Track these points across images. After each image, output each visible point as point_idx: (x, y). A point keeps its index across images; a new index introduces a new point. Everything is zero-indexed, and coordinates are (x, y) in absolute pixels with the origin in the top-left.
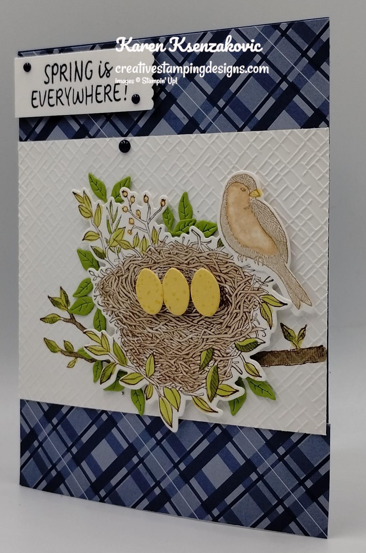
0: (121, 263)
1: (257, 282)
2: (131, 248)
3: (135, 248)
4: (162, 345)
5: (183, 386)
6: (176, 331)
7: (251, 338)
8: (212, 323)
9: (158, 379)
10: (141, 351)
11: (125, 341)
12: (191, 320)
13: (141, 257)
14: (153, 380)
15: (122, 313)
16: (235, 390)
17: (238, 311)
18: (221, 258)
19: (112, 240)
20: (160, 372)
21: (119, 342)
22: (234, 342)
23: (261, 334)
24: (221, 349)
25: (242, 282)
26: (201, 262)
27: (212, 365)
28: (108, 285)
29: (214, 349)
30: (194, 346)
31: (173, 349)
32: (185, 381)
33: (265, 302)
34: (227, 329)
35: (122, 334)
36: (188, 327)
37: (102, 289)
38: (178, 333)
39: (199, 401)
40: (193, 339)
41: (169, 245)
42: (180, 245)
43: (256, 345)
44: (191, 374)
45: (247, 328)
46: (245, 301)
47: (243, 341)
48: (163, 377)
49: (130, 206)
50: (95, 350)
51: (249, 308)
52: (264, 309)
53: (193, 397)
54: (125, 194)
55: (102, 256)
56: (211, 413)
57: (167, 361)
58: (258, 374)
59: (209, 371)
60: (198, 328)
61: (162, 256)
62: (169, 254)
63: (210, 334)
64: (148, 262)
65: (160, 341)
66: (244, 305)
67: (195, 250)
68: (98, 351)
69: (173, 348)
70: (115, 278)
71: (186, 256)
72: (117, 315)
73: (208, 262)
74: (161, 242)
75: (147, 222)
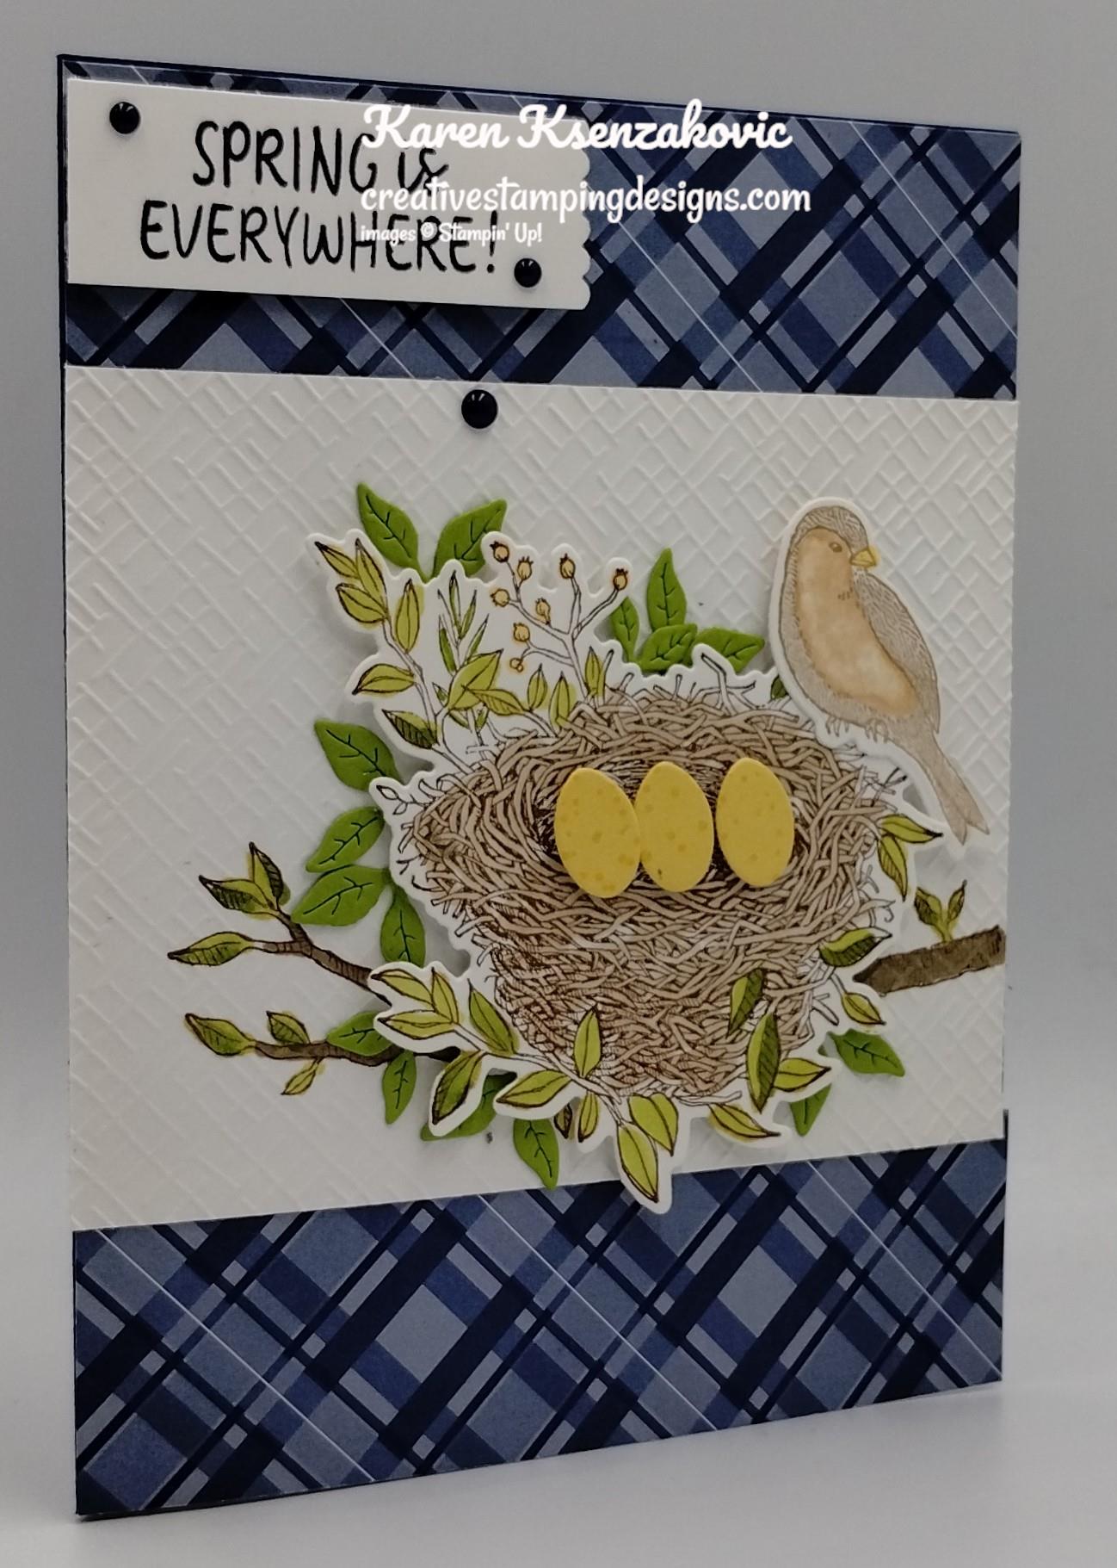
0: (489, 756)
1: (869, 784)
2: (522, 712)
3: (535, 711)
4: (622, 981)
5: (685, 1082)
6: (661, 935)
7: (858, 929)
8: (758, 903)
9: (613, 1076)
10: (559, 1005)
11: (508, 985)
12: (704, 900)
13: (551, 734)
14: (598, 1081)
15: (496, 903)
16: (821, 1069)
17: (826, 863)
18: (781, 729)
19: (457, 690)
20: (617, 1057)
21: (488, 991)
22: (816, 946)
23: (881, 914)
24: (784, 968)
25: (833, 787)
26: (728, 743)
27: (762, 1012)
28: (446, 824)
29: (765, 971)
30: (712, 971)
31: (654, 987)
32: (689, 1069)
33: (889, 834)
34: (799, 914)
35: (497, 963)
36: (695, 921)
37: (427, 837)
38: (668, 940)
39: (730, 1114)
40: (709, 951)
41: (636, 698)
42: (669, 697)
43: (870, 943)
44: (706, 1046)
45: (849, 904)
46: (842, 837)
47: (839, 939)
48: (627, 1067)
49: (517, 589)
50: (413, 1024)
51: (853, 852)
52: (887, 853)
53: (713, 1106)
54: (501, 552)
55: (424, 737)
56: (760, 1140)
57: (638, 1023)
58: (875, 1016)
59: (753, 1032)
60: (723, 919)
61: (617, 731)
62: (639, 722)
63: (754, 933)
64: (576, 750)
65: (616, 969)
66: (841, 846)
67: (712, 710)
68: (423, 1026)
69: (653, 983)
70: (472, 801)
71: (687, 726)
72: (480, 912)
73: (746, 740)
74: (612, 690)
75: (570, 636)
